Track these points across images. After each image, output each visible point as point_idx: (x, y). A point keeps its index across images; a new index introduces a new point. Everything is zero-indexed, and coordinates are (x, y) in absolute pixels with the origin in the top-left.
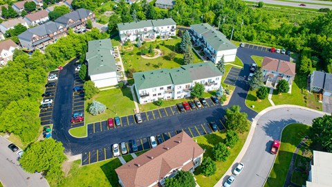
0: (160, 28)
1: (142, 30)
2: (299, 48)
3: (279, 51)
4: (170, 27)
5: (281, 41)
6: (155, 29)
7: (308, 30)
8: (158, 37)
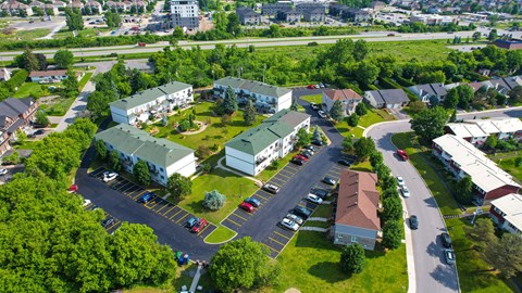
0: (175, 95)
1: (154, 103)
2: (333, 79)
3: (318, 86)
4: (186, 90)
5: (314, 77)
6: (170, 97)
7: (329, 60)
8: (175, 108)
